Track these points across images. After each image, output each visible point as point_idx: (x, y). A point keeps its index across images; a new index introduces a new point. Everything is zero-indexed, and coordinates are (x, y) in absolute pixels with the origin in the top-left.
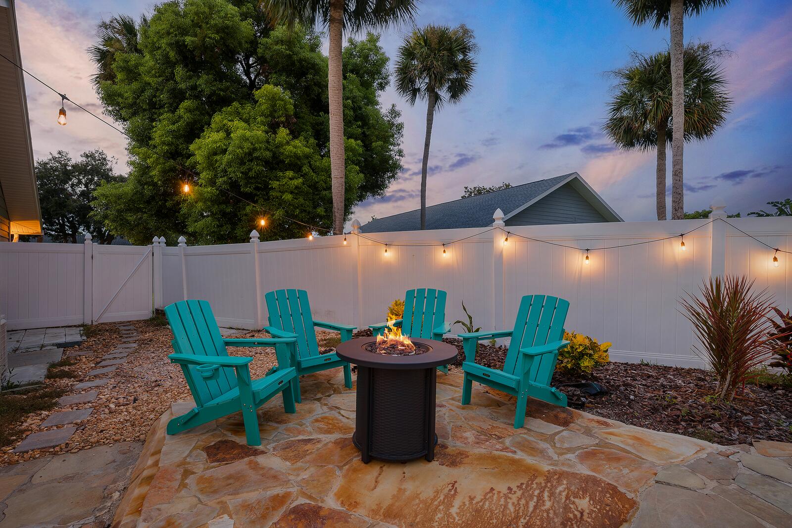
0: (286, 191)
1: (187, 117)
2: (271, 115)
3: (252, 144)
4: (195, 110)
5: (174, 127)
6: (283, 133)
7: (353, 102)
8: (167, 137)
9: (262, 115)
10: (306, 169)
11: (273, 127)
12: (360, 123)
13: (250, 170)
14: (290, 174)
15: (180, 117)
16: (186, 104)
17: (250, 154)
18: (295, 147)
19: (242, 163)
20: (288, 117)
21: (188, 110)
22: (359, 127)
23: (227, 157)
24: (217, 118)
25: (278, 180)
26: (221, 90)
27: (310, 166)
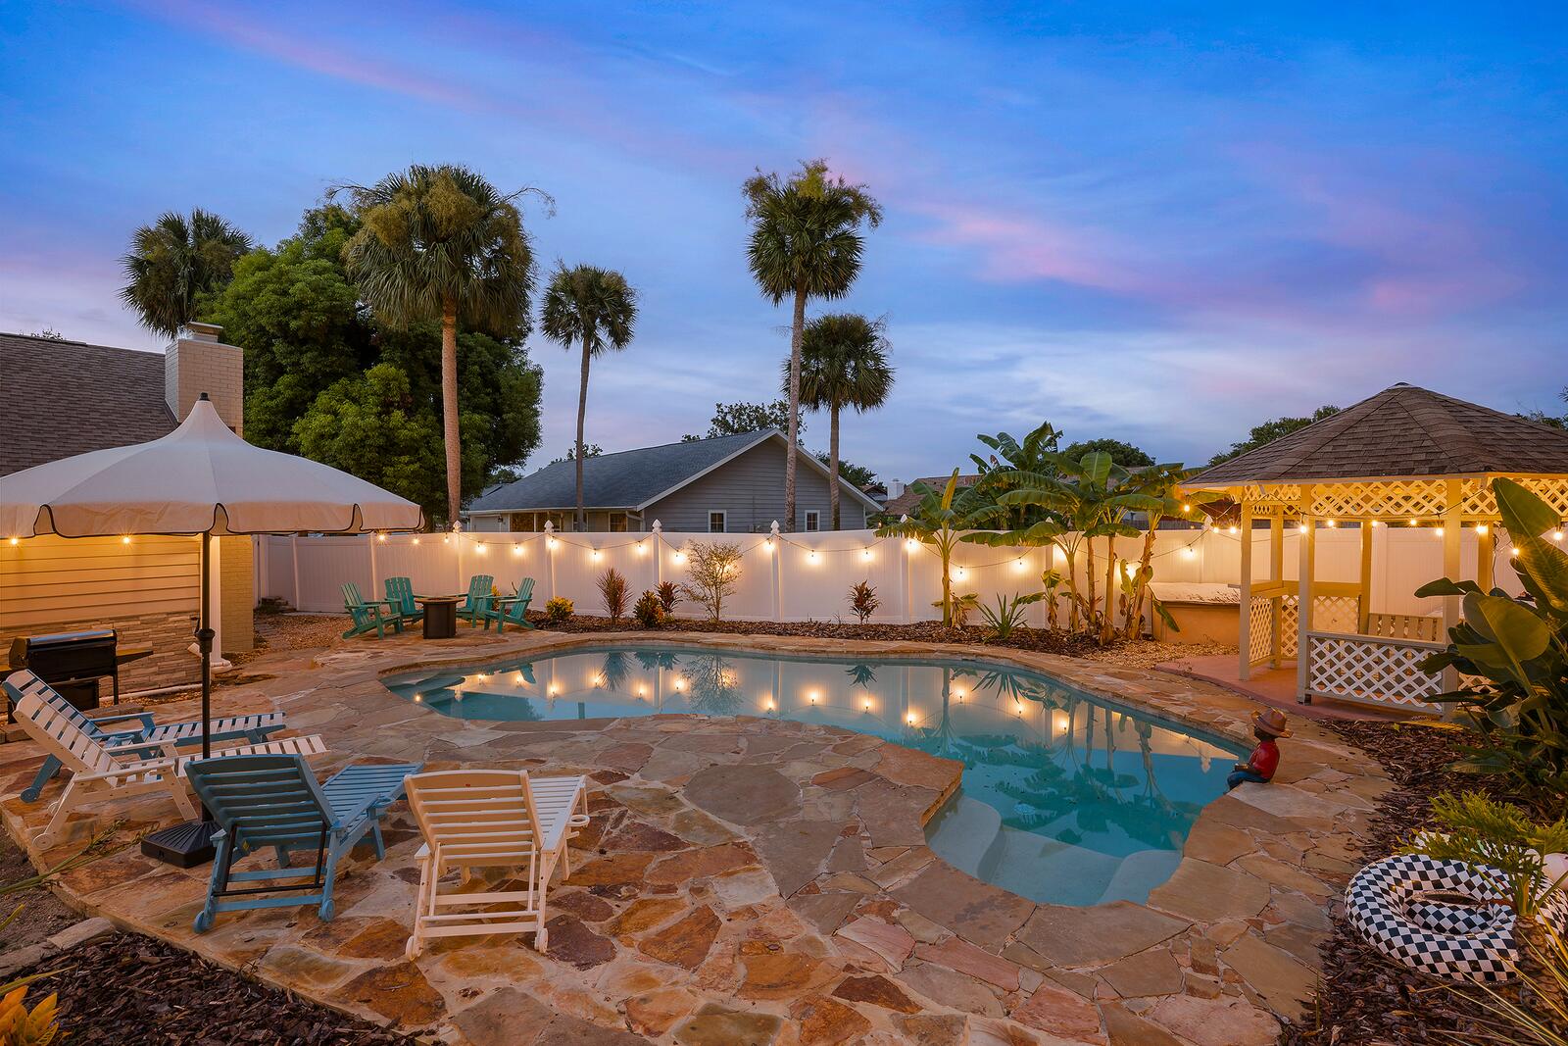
0: (401, 477)
1: (288, 393)
2: (385, 394)
3: (364, 431)
4: (296, 385)
5: (273, 403)
6: (398, 415)
7: (480, 367)
8: (263, 415)
9: (374, 394)
10: (423, 452)
11: (387, 407)
12: (489, 390)
13: (362, 456)
14: (406, 458)
15: (279, 392)
16: (285, 379)
17: (362, 440)
18: (411, 430)
19: (354, 450)
20: (403, 396)
21: (289, 386)
22: (488, 394)
23: (337, 443)
24: (323, 398)
25: (392, 466)
26: (326, 366)
27: (428, 448)
